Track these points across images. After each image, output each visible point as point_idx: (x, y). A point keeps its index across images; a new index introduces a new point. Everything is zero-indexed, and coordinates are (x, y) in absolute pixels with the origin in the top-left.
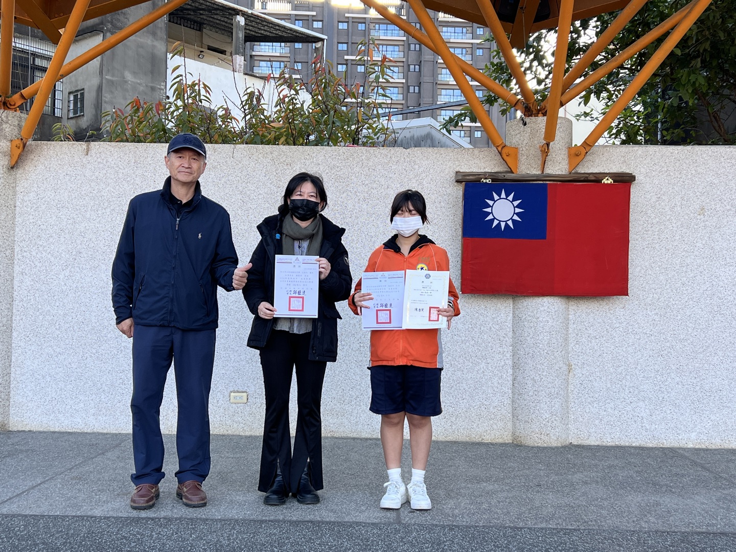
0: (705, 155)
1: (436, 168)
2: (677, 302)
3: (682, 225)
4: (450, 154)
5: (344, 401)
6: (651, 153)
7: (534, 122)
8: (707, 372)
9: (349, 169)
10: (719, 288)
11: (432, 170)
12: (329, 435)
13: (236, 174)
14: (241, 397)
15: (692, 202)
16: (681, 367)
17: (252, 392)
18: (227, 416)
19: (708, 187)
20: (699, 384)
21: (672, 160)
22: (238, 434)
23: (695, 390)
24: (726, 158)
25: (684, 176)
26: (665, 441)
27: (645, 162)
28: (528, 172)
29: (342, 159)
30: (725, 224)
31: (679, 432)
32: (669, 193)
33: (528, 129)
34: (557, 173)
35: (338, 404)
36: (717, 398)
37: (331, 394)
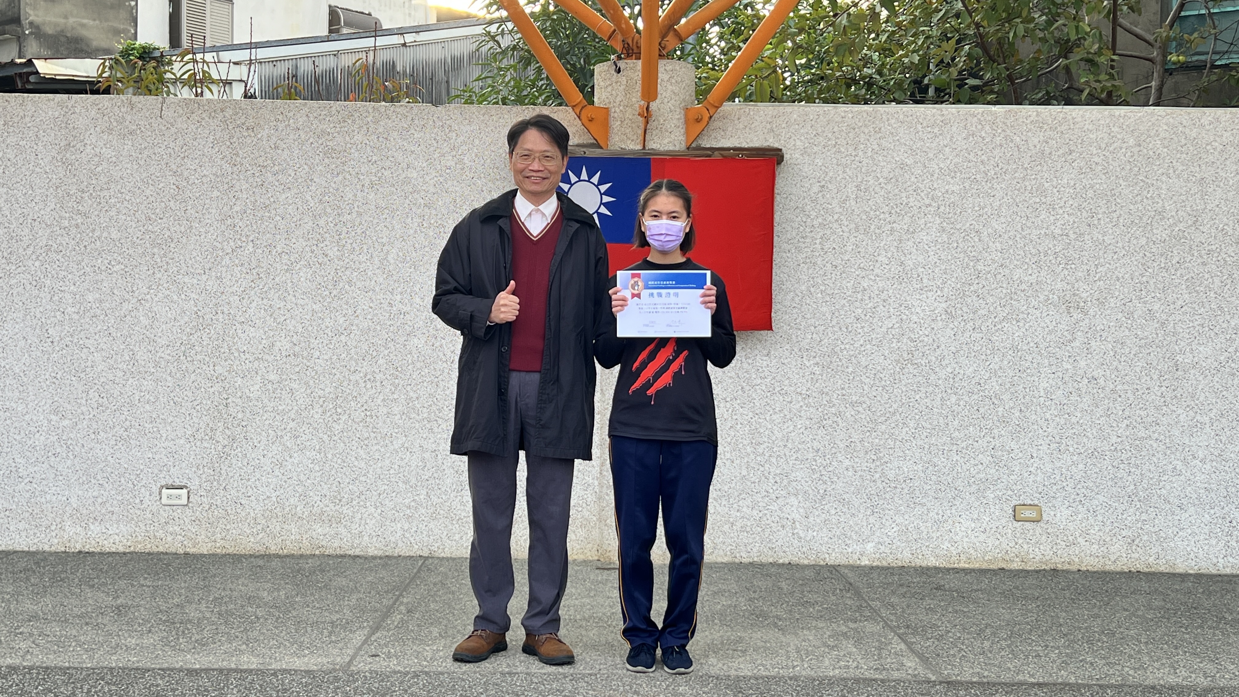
0: (893, 121)
1: (484, 137)
2: (847, 347)
3: (857, 229)
4: (506, 116)
5: (340, 501)
6: (811, 117)
7: (631, 69)
8: (891, 452)
9: (347, 138)
10: (911, 325)
11: (477, 142)
12: (317, 552)
13: (166, 143)
14: (179, 497)
15: (873, 193)
16: (853, 445)
17: (195, 488)
18: (156, 524)
19: (896, 171)
20: (879, 470)
21: (844, 128)
22: (174, 551)
23: (873, 479)
24: (925, 125)
25: (861, 153)
26: (827, 556)
27: (802, 131)
28: (623, 146)
29: (336, 120)
30: (922, 226)
31: (848, 542)
32: (838, 179)
33: (622, 78)
34: (666, 149)
35: (332, 505)
36: (906, 491)
37: (319, 488)
